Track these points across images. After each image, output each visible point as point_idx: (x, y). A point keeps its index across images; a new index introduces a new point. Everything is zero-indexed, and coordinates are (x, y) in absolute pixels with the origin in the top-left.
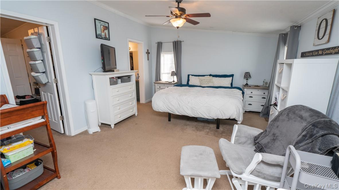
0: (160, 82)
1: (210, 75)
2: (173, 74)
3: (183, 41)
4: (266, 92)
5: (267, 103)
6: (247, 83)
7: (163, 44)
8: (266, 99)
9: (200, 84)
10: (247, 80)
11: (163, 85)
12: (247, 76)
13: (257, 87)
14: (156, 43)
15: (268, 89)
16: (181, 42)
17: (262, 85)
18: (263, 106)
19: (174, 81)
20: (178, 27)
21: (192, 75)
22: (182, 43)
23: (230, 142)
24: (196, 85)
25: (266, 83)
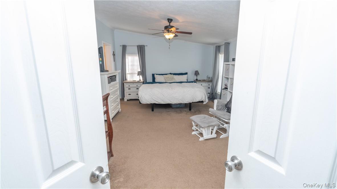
0: (126, 81)
1: (171, 74)
2: (139, 74)
3: (147, 46)
4: (211, 84)
5: (212, 91)
6: (197, 79)
7: (127, 47)
8: (210, 89)
9: (166, 81)
10: (197, 76)
11: (132, 84)
12: (197, 73)
13: (204, 81)
14: (121, 46)
15: (212, 82)
16: (144, 46)
17: (206, 79)
18: (209, 93)
19: (140, 80)
20: (169, 39)
21: (157, 74)
22: (146, 47)
23: (214, 109)
24: (162, 82)
25: (209, 78)
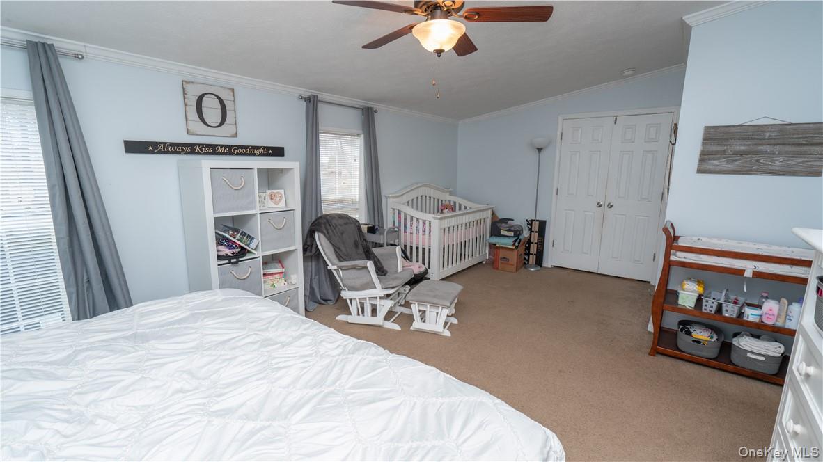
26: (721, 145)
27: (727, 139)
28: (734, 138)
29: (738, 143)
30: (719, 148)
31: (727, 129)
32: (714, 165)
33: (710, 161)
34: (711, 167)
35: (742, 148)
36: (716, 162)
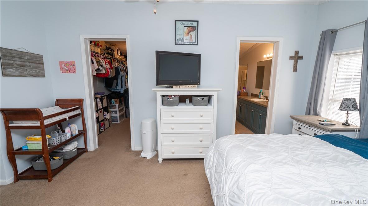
19: (345, 124)
26: (11, 60)
27: (12, 57)
28: (14, 57)
29: (17, 60)
30: (10, 62)
31: (11, 51)
32: (10, 71)
33: (8, 69)
34: (9, 73)
35: (19, 63)
36: (11, 70)
